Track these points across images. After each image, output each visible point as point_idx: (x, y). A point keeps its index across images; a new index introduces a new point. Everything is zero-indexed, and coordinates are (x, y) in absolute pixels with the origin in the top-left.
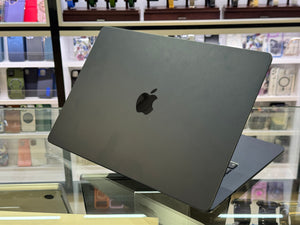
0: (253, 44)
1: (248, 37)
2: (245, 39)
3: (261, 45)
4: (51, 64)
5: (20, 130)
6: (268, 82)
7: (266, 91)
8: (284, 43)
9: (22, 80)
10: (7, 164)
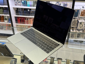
0: (58, 4)
1: (57, 2)
2: (56, 3)
4: (7, 6)
5: (4, 21)
8: (67, 4)
9: (2, 10)
10: (2, 29)
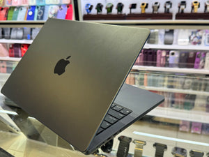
3: (201, 37)
6: (204, 62)
7: (203, 67)
